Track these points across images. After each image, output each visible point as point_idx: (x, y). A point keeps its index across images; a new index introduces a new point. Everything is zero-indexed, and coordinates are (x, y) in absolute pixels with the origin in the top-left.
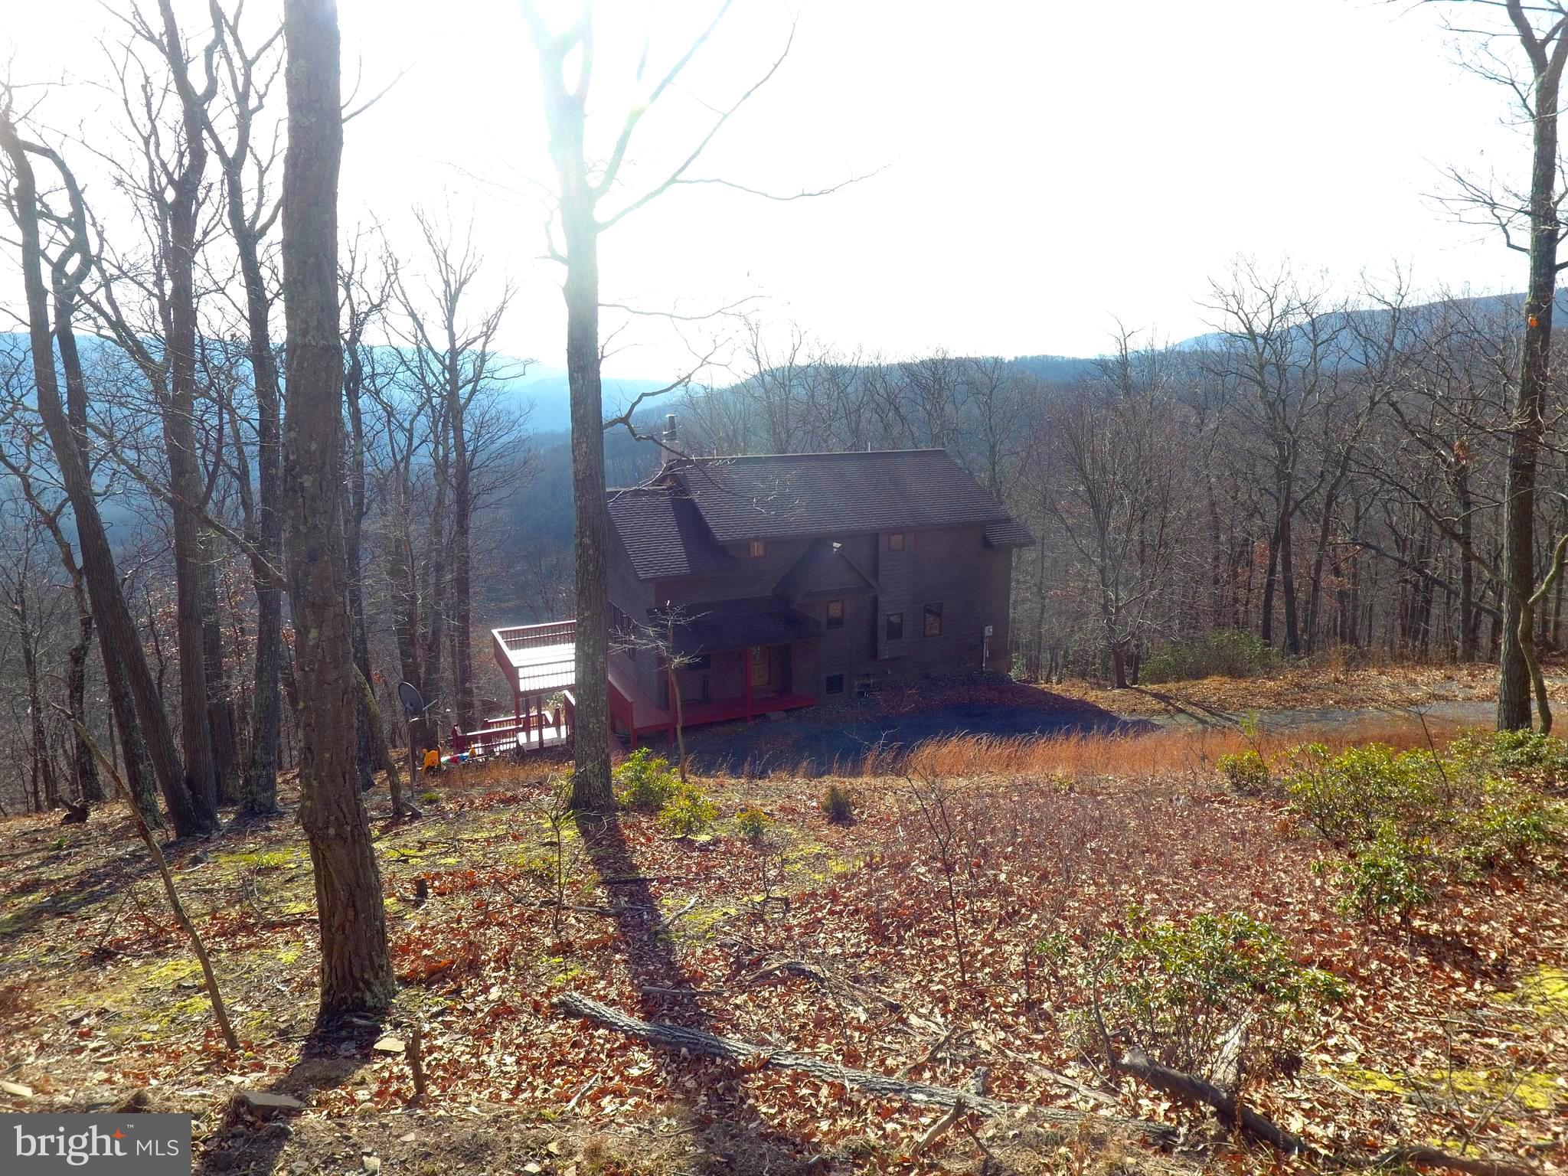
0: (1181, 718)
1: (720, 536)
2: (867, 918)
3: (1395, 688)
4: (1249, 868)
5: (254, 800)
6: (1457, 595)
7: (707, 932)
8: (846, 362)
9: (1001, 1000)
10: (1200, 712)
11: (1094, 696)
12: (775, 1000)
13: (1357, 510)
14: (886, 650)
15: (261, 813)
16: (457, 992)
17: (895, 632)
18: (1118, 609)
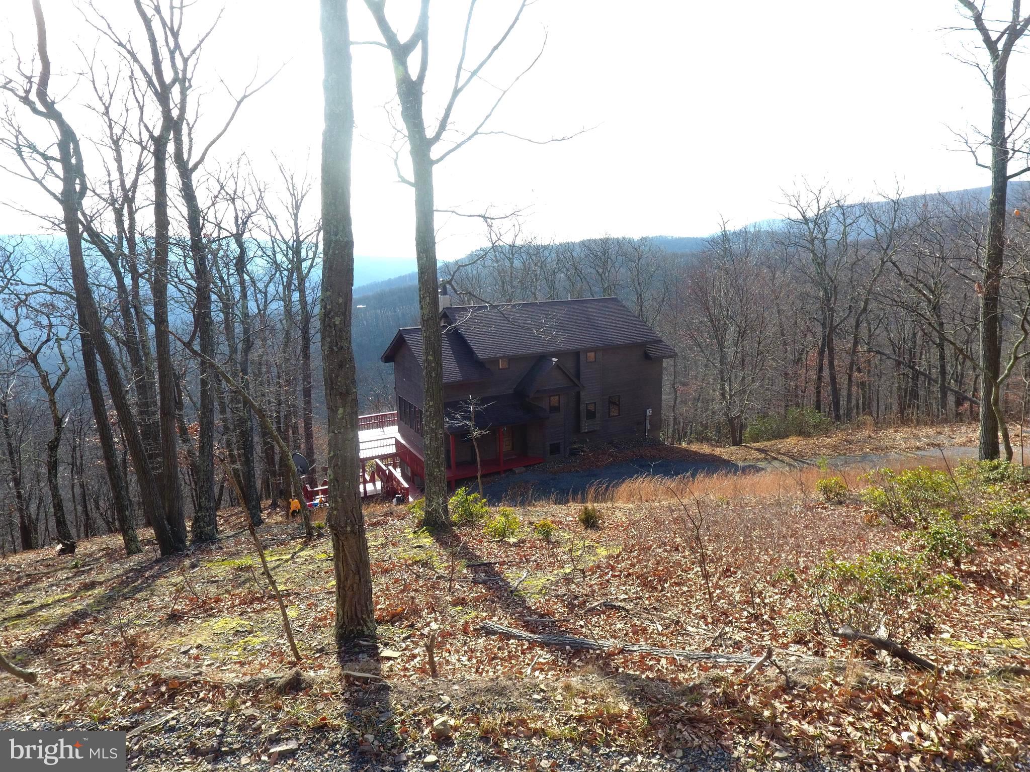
0: (776, 464)
1: (480, 355)
2: (638, 578)
3: (906, 440)
4: (854, 542)
5: (202, 532)
6: (936, 382)
7: (541, 590)
8: (545, 242)
9: (737, 615)
10: (786, 459)
11: (718, 451)
12: (602, 623)
13: (870, 331)
14: (585, 426)
15: (207, 540)
16: (412, 626)
17: (591, 415)
18: (731, 396)
